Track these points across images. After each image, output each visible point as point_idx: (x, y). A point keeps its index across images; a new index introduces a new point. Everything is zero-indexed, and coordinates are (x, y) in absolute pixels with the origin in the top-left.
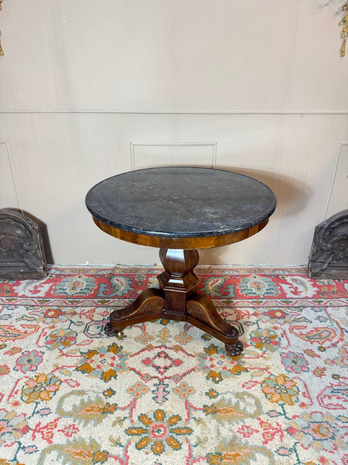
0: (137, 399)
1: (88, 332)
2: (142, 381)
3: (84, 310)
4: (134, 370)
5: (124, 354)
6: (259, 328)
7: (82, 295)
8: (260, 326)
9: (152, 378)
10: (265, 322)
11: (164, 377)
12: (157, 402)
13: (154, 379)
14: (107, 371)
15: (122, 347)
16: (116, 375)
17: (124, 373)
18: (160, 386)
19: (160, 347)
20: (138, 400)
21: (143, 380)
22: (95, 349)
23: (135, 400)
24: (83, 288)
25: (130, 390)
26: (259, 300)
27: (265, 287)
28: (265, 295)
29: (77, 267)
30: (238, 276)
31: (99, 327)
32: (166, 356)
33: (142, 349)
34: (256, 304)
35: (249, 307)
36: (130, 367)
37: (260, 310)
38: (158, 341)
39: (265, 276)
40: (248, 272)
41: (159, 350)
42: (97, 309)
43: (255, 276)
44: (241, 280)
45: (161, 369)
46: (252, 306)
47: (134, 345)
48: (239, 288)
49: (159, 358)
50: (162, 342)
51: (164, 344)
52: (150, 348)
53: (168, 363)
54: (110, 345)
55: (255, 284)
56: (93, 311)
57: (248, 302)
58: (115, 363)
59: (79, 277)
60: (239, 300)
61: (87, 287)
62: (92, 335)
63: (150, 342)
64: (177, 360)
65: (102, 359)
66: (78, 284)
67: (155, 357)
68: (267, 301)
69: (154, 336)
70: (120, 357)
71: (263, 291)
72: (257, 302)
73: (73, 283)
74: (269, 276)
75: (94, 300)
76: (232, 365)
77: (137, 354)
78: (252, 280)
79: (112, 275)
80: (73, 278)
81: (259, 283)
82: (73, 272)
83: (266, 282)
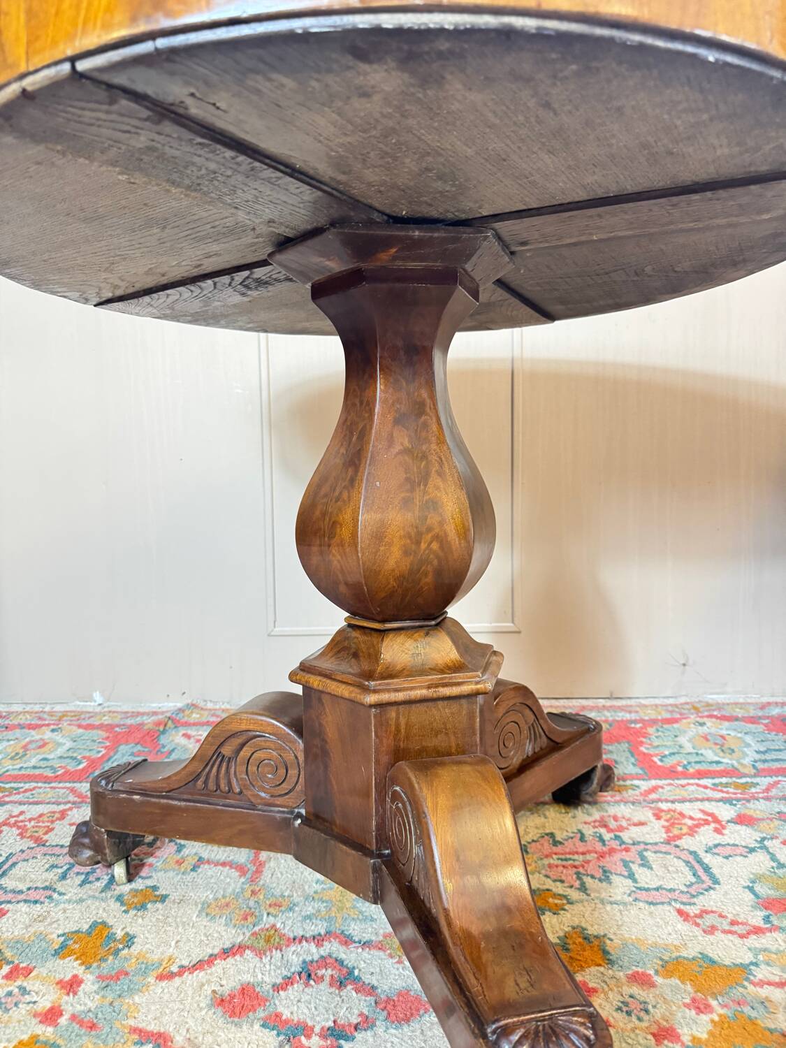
3: (22, 813)
4: (160, 1042)
5: (131, 966)
6: (781, 866)
7: (37, 772)
8: (782, 858)
15: (129, 940)
19: (318, 940)
24: (51, 756)
26: (743, 780)
27: (748, 745)
28: (760, 765)
29: (58, 708)
30: (636, 722)
31: (56, 866)
32: (346, 978)
33: (228, 945)
34: (731, 790)
35: (709, 799)
36: (141, 1026)
37: (758, 808)
38: (309, 917)
39: (737, 719)
40: (671, 712)
41: (312, 952)
42: (75, 811)
43: (701, 720)
44: (651, 730)
45: (308, 1037)
46: (719, 795)
47: (191, 932)
48: (652, 751)
49: (307, 985)
50: (330, 920)
51: (336, 928)
52: (271, 941)
53: (352, 1006)
54: (77, 932)
55: (707, 740)
56: (57, 815)
57: (698, 785)
58: (71, 1005)
59: (53, 731)
60: (660, 783)
61: (70, 754)
62: (13, 891)
63: (271, 919)
64: (400, 994)
65: (13, 987)
66: (40, 747)
67: (288, 982)
68: (778, 783)
69: (296, 899)
70: (107, 980)
71: (747, 755)
72: (737, 786)
73: (24, 743)
74: (753, 720)
75: (77, 785)
76: (705, 1018)
77: (199, 966)
78: (694, 731)
79: (170, 722)
80: (33, 732)
81: (723, 737)
82: (40, 718)
83: (746, 733)
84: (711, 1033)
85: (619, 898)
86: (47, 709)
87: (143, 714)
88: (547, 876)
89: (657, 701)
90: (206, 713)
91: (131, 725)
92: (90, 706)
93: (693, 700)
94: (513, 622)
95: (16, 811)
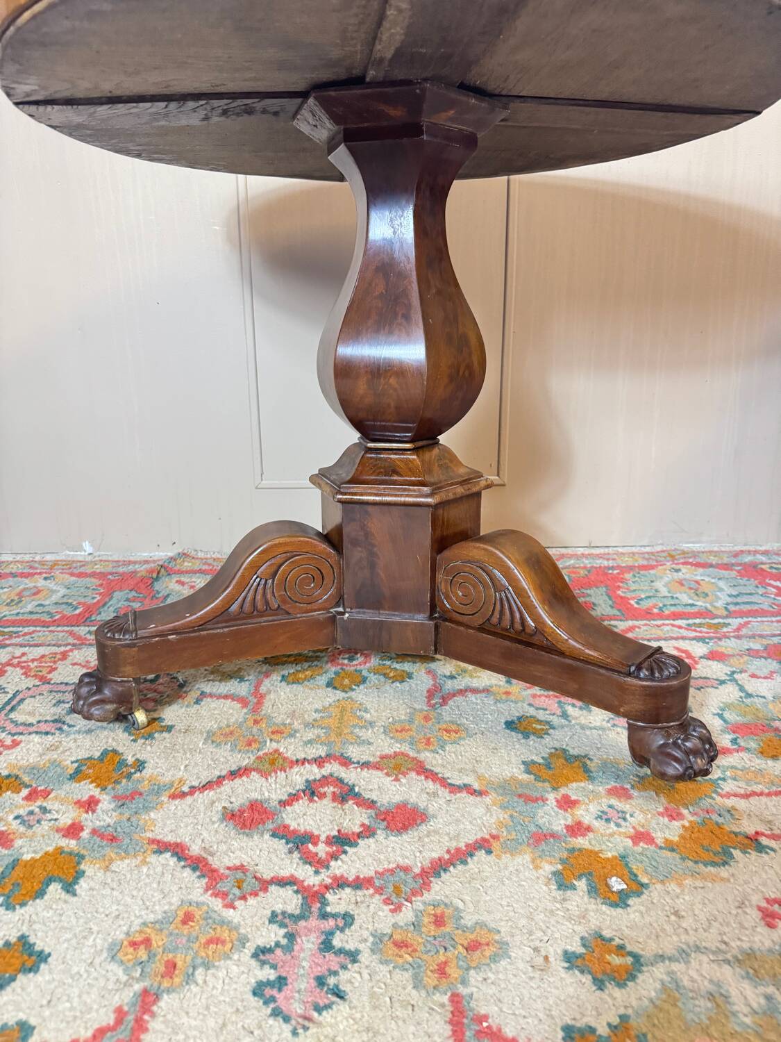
0: (157, 997)
1: (12, 716)
2: (207, 898)
3: (24, 654)
4: (178, 851)
5: (144, 787)
6: (749, 695)
7: (35, 617)
8: (750, 689)
9: (264, 885)
10: (765, 678)
11: (328, 881)
12: (276, 1013)
13: (273, 888)
14: (38, 856)
15: (140, 765)
16: (79, 875)
17: (121, 866)
18: (302, 923)
19: (320, 762)
20: (166, 1003)
21: (216, 895)
22: (16, 772)
23: (147, 1000)
24: (47, 603)
25: (134, 944)
26: (716, 621)
27: (721, 590)
28: (732, 608)
29: (49, 557)
30: (613, 568)
31: (63, 702)
32: (346, 794)
33: (234, 768)
34: (705, 630)
35: (683, 638)
36: (159, 837)
37: (729, 646)
38: (310, 742)
39: (711, 566)
40: (648, 559)
41: (315, 772)
42: (76, 652)
43: (677, 567)
44: (628, 576)
45: (315, 844)
46: (694, 634)
47: (198, 758)
48: (629, 595)
49: (311, 800)
50: (329, 744)
51: (337, 750)
52: (274, 764)
53: (354, 819)
54: (90, 759)
55: (682, 585)
56: (59, 656)
57: (673, 625)
58: (90, 821)
59: (45, 579)
60: (636, 623)
61: (65, 600)
62: (24, 724)
63: (274, 745)
64: (398, 806)
65: (34, 807)
66: (35, 594)
67: (293, 798)
68: (747, 623)
69: (296, 725)
70: (122, 801)
71: (720, 599)
72: (709, 626)
73: (17, 590)
74: (726, 567)
75: (75, 629)
76: (676, 824)
77: (208, 786)
78: (669, 576)
79: (163, 570)
80: (26, 581)
81: (697, 582)
82: (31, 567)
83: (719, 579)
84: (682, 837)
85: (598, 724)
86: (38, 558)
87: (135, 563)
88: (530, 705)
89: (634, 549)
90: (198, 562)
91: (123, 574)
92: (80, 555)
93: (669, 548)
94: (498, 475)
95: (18, 651)
